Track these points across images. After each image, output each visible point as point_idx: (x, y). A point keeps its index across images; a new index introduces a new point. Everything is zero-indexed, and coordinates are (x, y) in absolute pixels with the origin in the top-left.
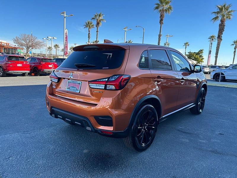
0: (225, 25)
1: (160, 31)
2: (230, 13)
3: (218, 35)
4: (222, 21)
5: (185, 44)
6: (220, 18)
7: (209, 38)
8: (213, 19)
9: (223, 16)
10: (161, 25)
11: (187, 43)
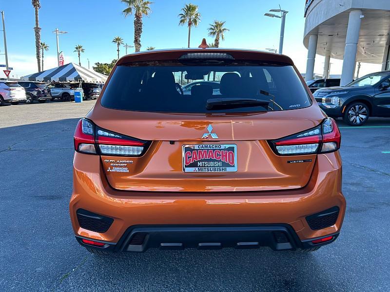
0: (142, 23)
1: (37, 21)
2: (146, 6)
3: (135, 38)
4: (138, 17)
5: (77, 48)
6: (134, 11)
7: (114, 41)
8: (124, 12)
9: (138, 8)
10: (36, 9)
11: (80, 47)
